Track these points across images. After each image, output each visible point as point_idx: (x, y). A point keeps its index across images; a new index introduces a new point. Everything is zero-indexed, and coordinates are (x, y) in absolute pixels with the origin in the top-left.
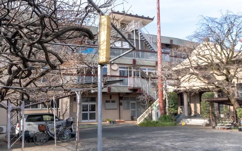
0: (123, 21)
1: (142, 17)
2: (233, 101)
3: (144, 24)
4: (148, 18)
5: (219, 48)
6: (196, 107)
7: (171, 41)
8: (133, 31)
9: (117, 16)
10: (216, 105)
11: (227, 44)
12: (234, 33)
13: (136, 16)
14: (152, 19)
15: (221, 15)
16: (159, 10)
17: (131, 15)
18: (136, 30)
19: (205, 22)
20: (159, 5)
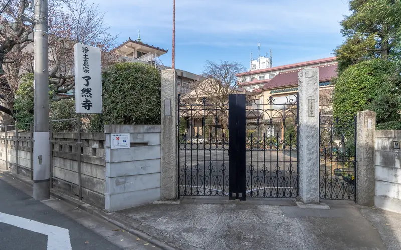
0: (139, 49)
1: (158, 49)
2: (224, 126)
3: (159, 55)
4: (163, 51)
5: (218, 86)
6: (198, 130)
7: (182, 74)
8: (150, 62)
9: (134, 45)
10: (213, 128)
11: (223, 84)
12: (229, 77)
13: (152, 47)
14: (166, 52)
15: (221, 64)
16: (174, 48)
17: (147, 46)
18: (153, 62)
19: (210, 66)
20: (174, 43)
